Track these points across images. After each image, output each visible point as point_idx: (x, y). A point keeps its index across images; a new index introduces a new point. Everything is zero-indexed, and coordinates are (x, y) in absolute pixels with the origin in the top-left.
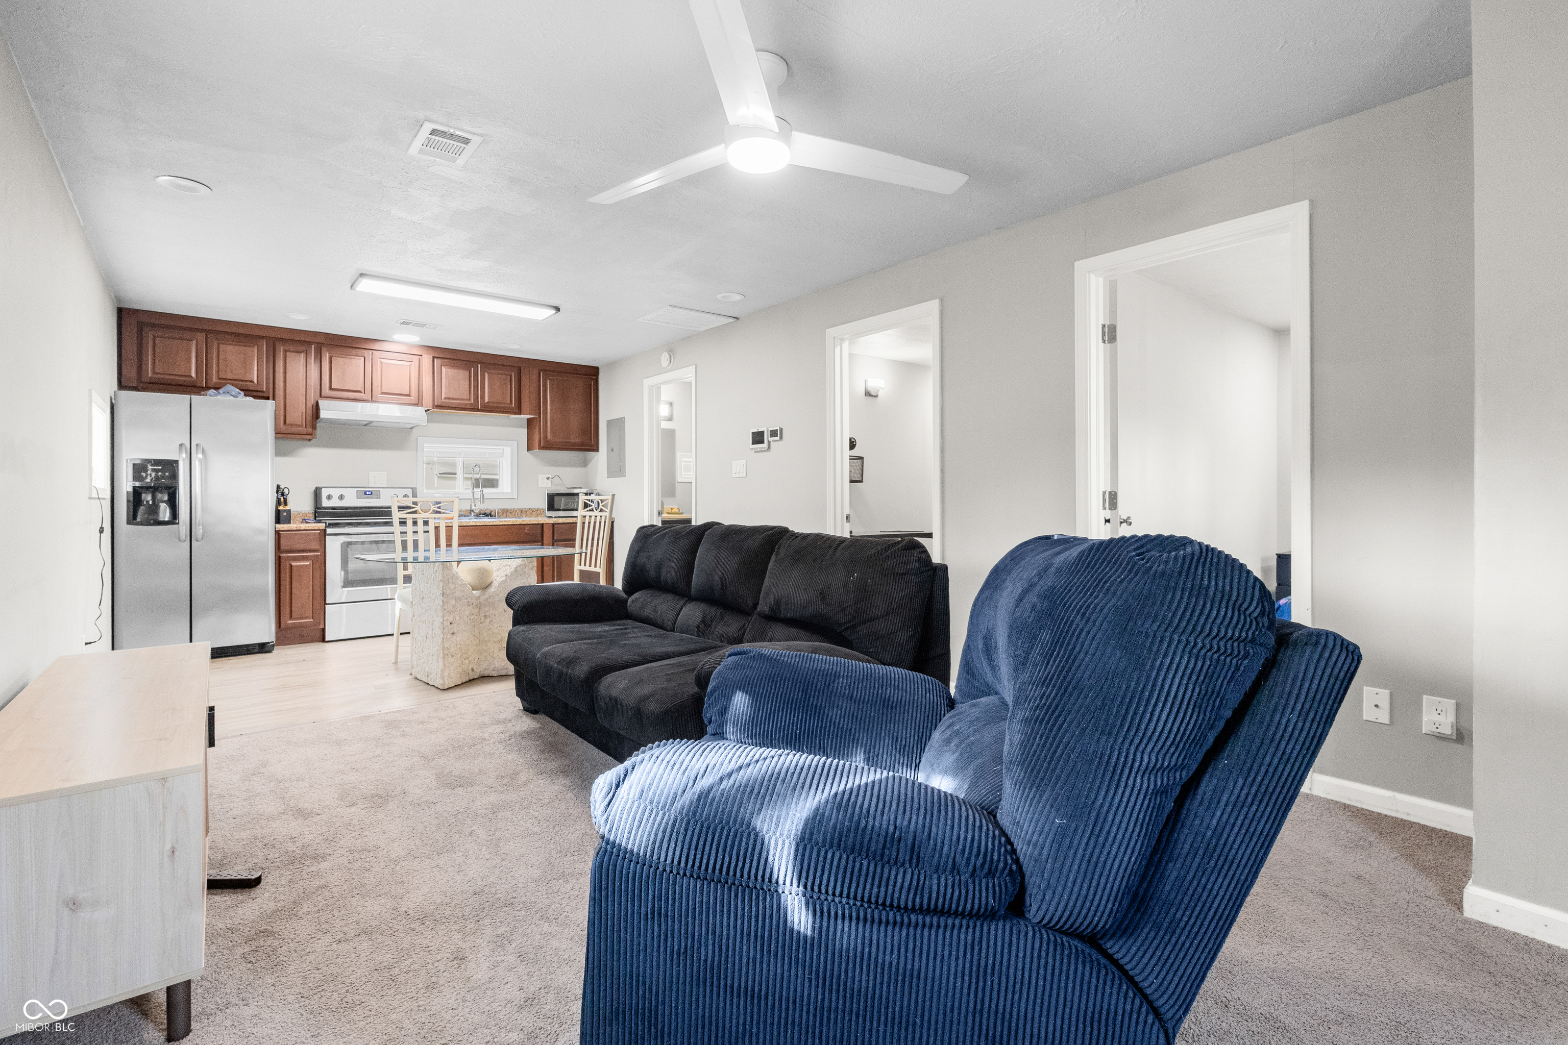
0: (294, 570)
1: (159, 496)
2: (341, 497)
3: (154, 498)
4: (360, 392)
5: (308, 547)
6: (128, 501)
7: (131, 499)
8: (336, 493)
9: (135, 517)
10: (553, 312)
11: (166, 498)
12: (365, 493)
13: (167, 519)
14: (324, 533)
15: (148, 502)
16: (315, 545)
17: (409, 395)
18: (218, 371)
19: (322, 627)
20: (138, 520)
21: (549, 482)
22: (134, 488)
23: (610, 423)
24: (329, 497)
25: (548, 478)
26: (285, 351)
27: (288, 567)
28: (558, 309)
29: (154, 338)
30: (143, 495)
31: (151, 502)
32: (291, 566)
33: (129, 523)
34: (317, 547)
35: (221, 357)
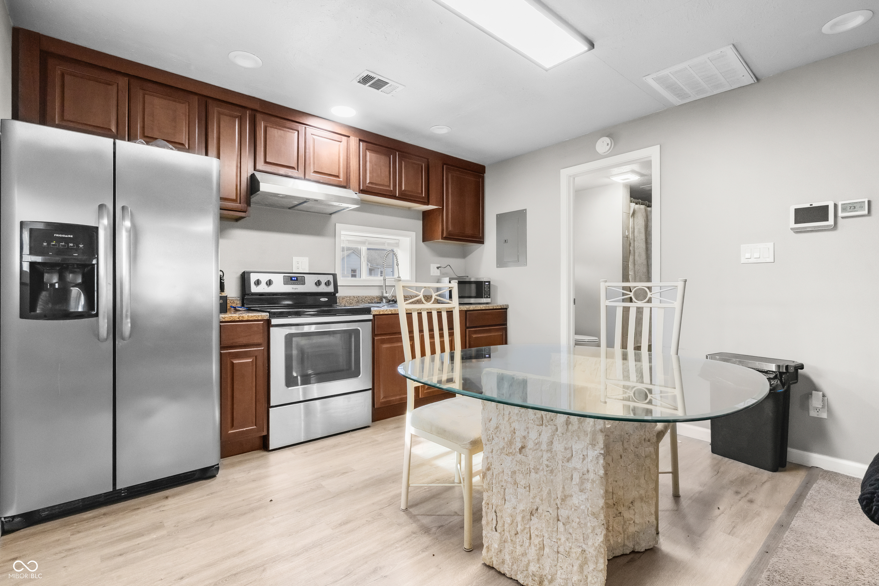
0: (236, 368)
1: (70, 277)
2: (269, 283)
3: (61, 279)
4: (293, 168)
5: (251, 342)
6: (22, 284)
7: (27, 280)
8: (264, 278)
9: (33, 308)
10: (584, 47)
11: (79, 280)
12: (291, 279)
13: (80, 309)
14: (268, 324)
15: (52, 285)
16: (258, 338)
17: (338, 177)
18: (143, 128)
19: (265, 433)
20: (38, 311)
21: (438, 271)
22: (32, 265)
23: (501, 218)
24: (258, 283)
25: (438, 268)
26: (219, 113)
27: (229, 365)
28: (592, 45)
29: (63, 76)
30: (46, 276)
31: (57, 286)
32: (233, 364)
33: (22, 316)
34: (260, 341)
35: (147, 110)
